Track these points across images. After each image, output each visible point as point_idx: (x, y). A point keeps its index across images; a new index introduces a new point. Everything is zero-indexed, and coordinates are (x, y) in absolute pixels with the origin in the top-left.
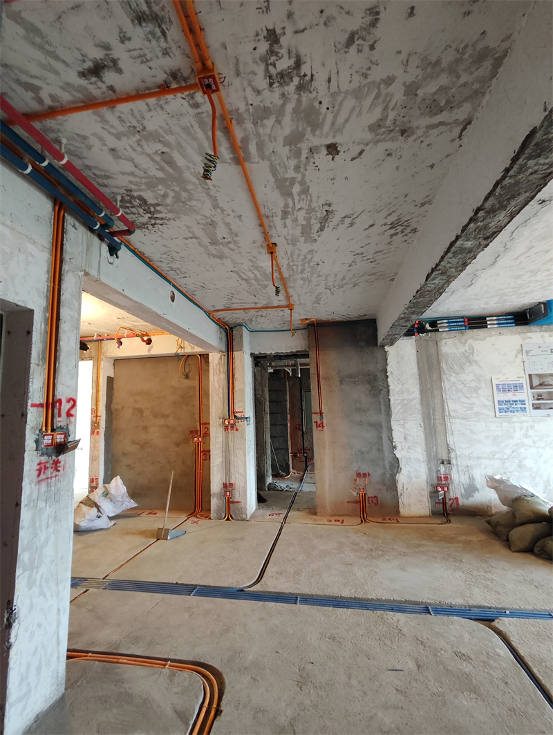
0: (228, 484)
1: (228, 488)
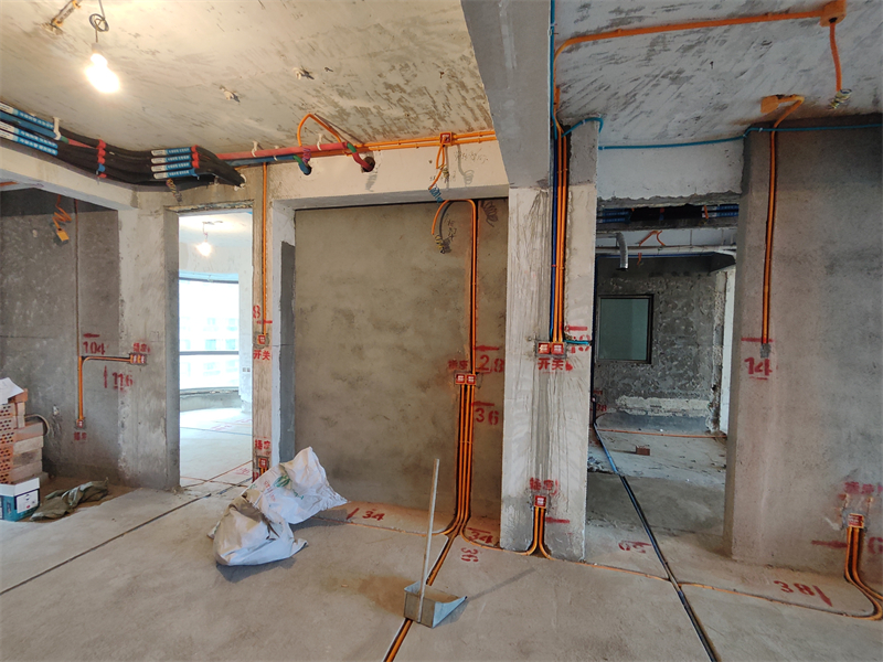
0: (541, 480)
1: (542, 490)
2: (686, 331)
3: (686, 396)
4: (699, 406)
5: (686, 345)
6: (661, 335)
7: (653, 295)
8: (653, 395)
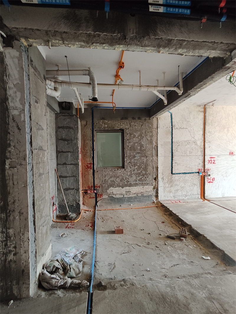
2: (140, 149)
3: (142, 184)
4: (149, 189)
5: (141, 157)
6: (128, 152)
7: (123, 130)
8: (126, 186)
